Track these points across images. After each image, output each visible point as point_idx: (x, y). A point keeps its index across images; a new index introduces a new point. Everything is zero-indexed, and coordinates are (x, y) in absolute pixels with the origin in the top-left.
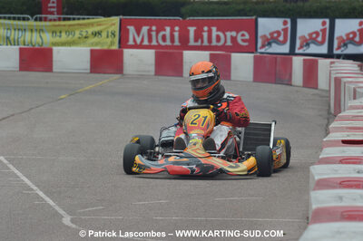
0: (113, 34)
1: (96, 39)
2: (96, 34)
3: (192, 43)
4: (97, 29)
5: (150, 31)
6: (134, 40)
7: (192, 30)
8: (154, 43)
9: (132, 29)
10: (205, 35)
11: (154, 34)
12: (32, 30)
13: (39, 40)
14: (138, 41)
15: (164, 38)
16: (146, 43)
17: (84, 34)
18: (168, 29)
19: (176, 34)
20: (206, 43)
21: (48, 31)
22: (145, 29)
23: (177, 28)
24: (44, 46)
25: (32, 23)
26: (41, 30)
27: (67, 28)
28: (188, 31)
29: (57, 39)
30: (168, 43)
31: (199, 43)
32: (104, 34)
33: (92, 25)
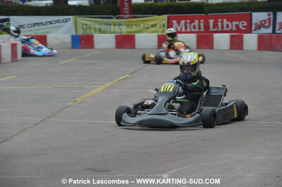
0: (164, 26)
1: (153, 29)
2: (154, 26)
3: (211, 29)
4: (154, 23)
5: (186, 23)
6: (177, 29)
7: (211, 21)
8: (188, 30)
9: (175, 22)
10: (220, 24)
11: (188, 25)
12: (114, 25)
13: (119, 31)
14: (179, 29)
15: (194, 27)
16: (183, 30)
17: (146, 26)
18: (197, 21)
19: (202, 25)
20: (220, 29)
21: (125, 25)
22: (183, 22)
23: (202, 21)
24: (123, 34)
25: (114, 20)
26: (120, 25)
27: (135, 23)
28: (209, 22)
29: (130, 30)
30: (197, 30)
31: (216, 29)
32: (158, 26)
33: (150, 20)
